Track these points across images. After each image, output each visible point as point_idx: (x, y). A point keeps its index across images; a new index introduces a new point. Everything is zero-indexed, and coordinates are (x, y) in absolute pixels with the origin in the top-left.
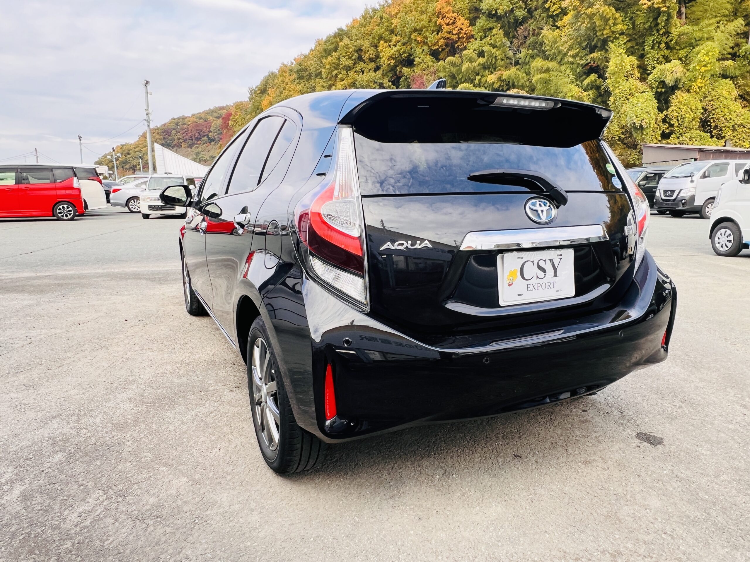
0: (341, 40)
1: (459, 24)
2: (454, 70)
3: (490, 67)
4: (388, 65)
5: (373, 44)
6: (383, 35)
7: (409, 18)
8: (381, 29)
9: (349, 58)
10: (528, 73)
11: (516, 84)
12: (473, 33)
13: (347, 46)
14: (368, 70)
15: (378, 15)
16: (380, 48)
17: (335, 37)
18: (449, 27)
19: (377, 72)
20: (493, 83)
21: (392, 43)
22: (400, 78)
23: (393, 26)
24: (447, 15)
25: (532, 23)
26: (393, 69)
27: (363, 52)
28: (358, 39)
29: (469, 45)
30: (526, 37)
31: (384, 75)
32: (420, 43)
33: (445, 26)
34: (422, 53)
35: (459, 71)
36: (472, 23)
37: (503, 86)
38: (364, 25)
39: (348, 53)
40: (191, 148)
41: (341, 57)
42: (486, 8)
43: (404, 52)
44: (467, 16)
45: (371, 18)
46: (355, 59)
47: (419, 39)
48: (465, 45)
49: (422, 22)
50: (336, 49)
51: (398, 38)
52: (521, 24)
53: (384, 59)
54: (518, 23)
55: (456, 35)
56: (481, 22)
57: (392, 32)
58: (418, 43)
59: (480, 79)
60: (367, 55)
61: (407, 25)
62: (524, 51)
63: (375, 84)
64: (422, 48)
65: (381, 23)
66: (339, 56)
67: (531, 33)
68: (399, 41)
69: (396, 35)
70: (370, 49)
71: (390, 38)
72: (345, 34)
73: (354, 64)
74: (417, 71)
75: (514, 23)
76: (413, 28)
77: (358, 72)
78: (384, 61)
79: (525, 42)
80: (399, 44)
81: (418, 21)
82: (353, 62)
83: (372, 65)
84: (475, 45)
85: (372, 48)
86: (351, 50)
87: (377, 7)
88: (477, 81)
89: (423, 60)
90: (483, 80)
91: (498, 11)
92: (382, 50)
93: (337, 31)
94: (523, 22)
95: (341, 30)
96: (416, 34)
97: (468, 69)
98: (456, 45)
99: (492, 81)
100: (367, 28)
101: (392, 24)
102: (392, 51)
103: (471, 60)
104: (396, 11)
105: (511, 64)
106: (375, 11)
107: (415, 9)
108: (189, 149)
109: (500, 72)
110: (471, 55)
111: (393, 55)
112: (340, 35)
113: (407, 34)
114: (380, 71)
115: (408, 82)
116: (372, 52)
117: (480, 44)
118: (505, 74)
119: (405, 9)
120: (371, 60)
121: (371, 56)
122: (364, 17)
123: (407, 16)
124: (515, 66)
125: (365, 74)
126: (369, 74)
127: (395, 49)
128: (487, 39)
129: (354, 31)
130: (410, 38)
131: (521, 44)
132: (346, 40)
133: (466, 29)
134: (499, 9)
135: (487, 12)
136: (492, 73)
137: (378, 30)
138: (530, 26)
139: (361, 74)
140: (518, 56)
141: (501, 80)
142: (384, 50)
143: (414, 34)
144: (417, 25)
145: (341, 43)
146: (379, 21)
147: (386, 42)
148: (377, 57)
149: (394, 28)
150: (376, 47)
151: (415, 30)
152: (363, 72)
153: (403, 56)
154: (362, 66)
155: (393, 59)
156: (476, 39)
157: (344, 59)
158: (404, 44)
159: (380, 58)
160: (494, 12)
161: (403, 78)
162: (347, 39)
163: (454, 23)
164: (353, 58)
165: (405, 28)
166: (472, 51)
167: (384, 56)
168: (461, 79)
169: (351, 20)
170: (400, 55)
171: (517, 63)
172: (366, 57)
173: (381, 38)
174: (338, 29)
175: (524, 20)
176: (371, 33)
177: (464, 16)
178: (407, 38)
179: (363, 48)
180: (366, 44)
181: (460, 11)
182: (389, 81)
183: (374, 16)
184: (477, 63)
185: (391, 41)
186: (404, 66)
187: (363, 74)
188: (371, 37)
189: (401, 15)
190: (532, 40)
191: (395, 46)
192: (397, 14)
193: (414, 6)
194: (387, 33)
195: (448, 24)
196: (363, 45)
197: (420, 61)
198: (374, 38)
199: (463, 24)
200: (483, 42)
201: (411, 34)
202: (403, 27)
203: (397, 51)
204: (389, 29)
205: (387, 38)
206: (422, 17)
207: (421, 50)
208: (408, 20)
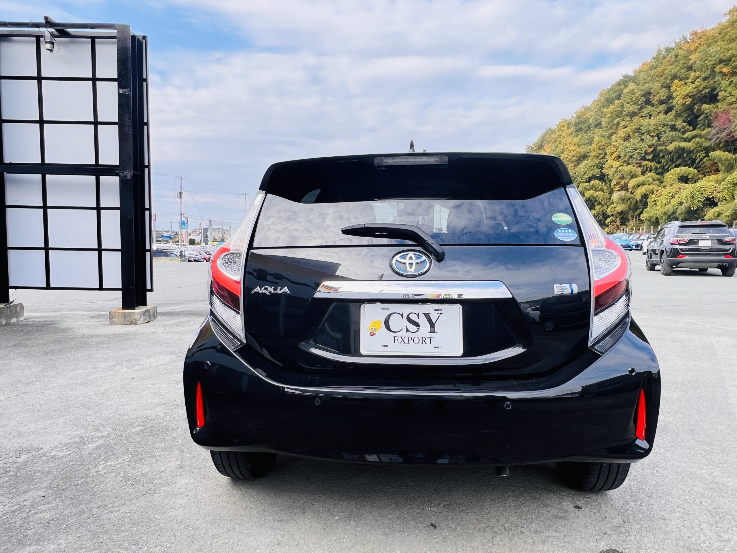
0: (626, 86)
4: (683, 104)
5: (665, 85)
6: (678, 74)
7: (712, 50)
8: (676, 67)
9: (635, 103)
13: (632, 92)
14: (657, 113)
15: (672, 53)
16: (673, 89)
17: (619, 84)
19: (669, 114)
21: (689, 80)
22: (699, 116)
23: (691, 62)
26: (689, 108)
27: (652, 95)
28: (646, 83)
31: (677, 116)
32: (727, 75)
34: (730, 85)
38: (654, 67)
39: (633, 99)
41: (624, 104)
43: (705, 88)
45: (664, 58)
46: (642, 104)
47: (725, 70)
49: (730, 52)
50: (619, 97)
51: (698, 74)
53: (678, 98)
57: (690, 68)
58: (725, 74)
60: (656, 98)
61: (709, 58)
63: (666, 127)
64: (730, 80)
65: (676, 61)
66: (622, 103)
68: (699, 77)
69: (695, 71)
70: (660, 91)
71: (686, 75)
72: (630, 80)
73: (641, 109)
74: (721, 106)
76: (718, 60)
77: (645, 117)
78: (678, 101)
80: (699, 80)
81: (725, 51)
82: (639, 107)
83: (663, 107)
85: (664, 89)
86: (637, 95)
87: (673, 45)
89: (730, 93)
92: (676, 90)
93: (622, 78)
95: (626, 77)
96: (722, 65)
100: (658, 69)
101: (691, 60)
102: (690, 88)
104: (697, 45)
106: (668, 50)
107: (722, 38)
111: (690, 92)
112: (626, 81)
113: (709, 67)
114: (673, 113)
115: (710, 120)
116: (663, 94)
119: (706, 42)
120: (661, 102)
121: (661, 98)
122: (656, 59)
123: (710, 48)
125: (652, 118)
126: (658, 117)
127: (693, 86)
129: (642, 75)
130: (713, 71)
132: (632, 86)
137: (673, 70)
139: (648, 118)
142: (678, 89)
143: (719, 66)
144: (724, 56)
145: (625, 90)
146: (673, 59)
147: (681, 80)
148: (670, 97)
149: (692, 64)
150: (669, 87)
151: (721, 61)
152: (650, 116)
153: (703, 92)
154: (650, 110)
155: (690, 97)
157: (628, 105)
158: (705, 79)
159: (674, 99)
161: (703, 116)
162: (633, 84)
164: (639, 103)
165: (707, 62)
167: (677, 95)
169: (640, 65)
170: (701, 91)
172: (655, 99)
173: (674, 77)
174: (623, 76)
176: (663, 74)
178: (709, 72)
179: (652, 91)
180: (656, 86)
182: (684, 122)
183: (668, 55)
185: (687, 78)
186: (705, 103)
187: (650, 118)
188: (662, 78)
189: (702, 48)
191: (693, 83)
192: (697, 48)
193: (720, 36)
194: (683, 71)
196: (652, 88)
197: (726, 94)
198: (666, 79)
201: (714, 67)
202: (704, 61)
203: (696, 88)
204: (686, 66)
205: (682, 76)
206: (730, 46)
207: (728, 83)
208: (711, 51)
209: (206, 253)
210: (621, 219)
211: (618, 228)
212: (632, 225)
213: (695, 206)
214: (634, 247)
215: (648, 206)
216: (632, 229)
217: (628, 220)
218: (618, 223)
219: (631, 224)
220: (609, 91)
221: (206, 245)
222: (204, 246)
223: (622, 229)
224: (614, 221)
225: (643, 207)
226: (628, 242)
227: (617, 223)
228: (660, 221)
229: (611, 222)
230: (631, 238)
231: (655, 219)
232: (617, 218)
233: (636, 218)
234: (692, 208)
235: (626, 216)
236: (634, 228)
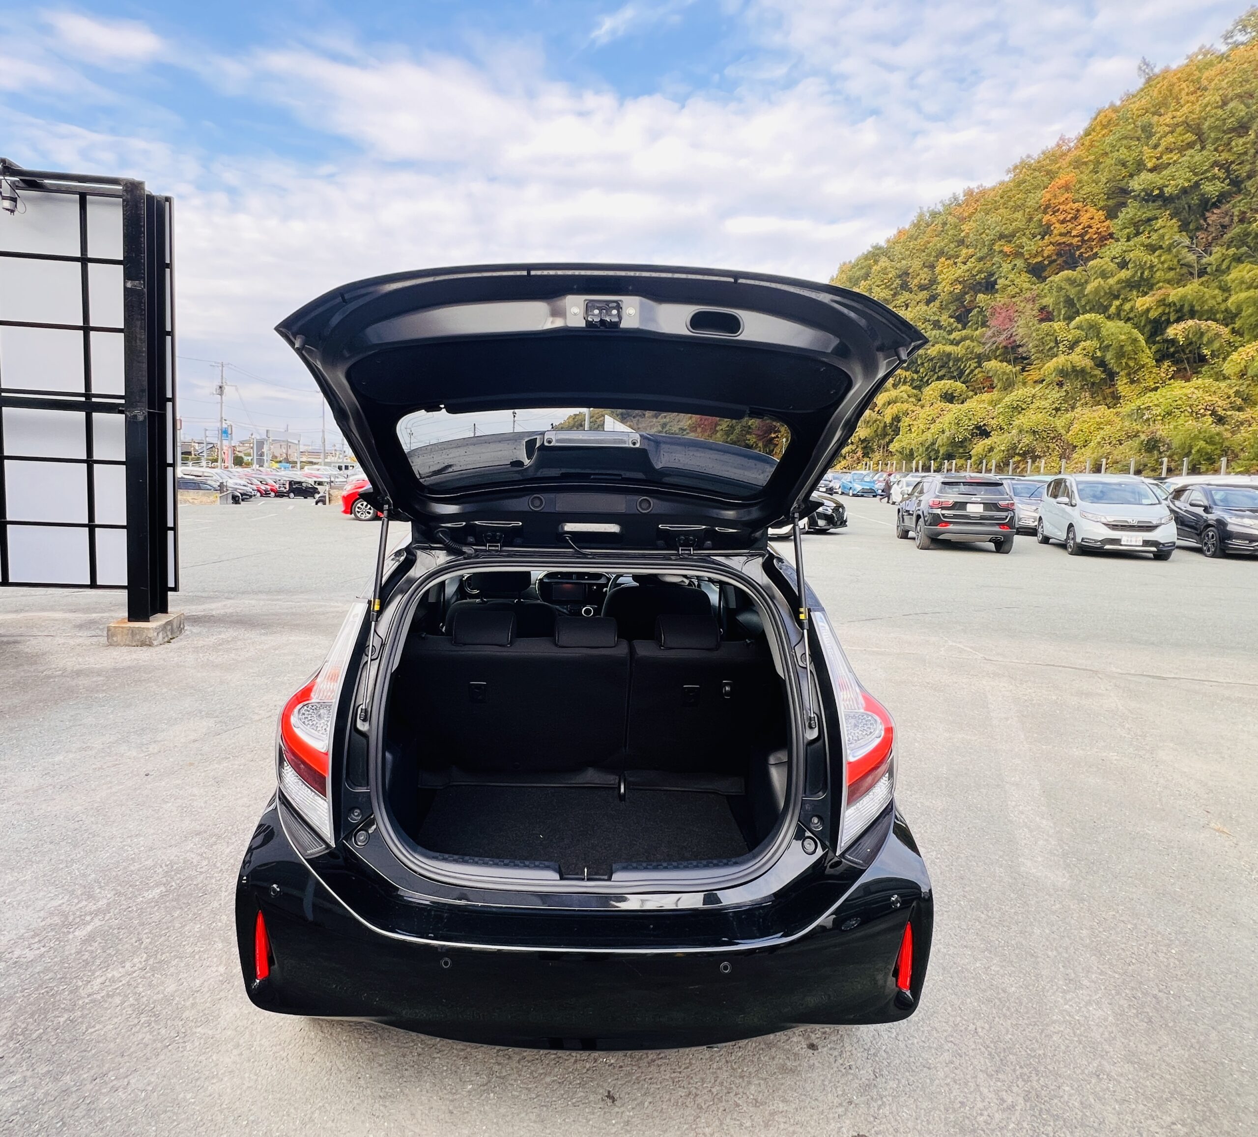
0: (876, 262)
1: (1084, 219)
2: (1072, 292)
3: (1143, 285)
4: (951, 293)
5: (927, 264)
6: (946, 249)
7: (993, 219)
8: (943, 240)
9: (887, 287)
10: (1225, 289)
11: (1197, 308)
12: (1112, 230)
13: (884, 271)
14: (915, 303)
15: (939, 220)
16: (938, 270)
17: (866, 257)
18: (1065, 225)
19: (932, 305)
20: (1148, 310)
21: (960, 260)
22: (970, 311)
23: (962, 234)
24: (1062, 207)
25: (1240, 201)
26: (959, 298)
27: (910, 276)
28: (903, 259)
29: (1103, 250)
30: (1224, 227)
31: (941, 308)
32: (1009, 256)
33: (1057, 225)
34: (1013, 269)
35: (1081, 294)
36: (1112, 214)
37: (1169, 313)
38: (914, 237)
39: (885, 281)
40: (657, 418)
41: (873, 287)
42: (1142, 187)
43: (980, 272)
44: (1102, 204)
45: (928, 225)
46: (896, 288)
47: (1007, 249)
48: (1094, 251)
49: (1014, 224)
50: (866, 277)
51: (971, 251)
52: (1215, 205)
53: (944, 284)
54: (1206, 205)
55: (1077, 236)
56: (1130, 211)
57: (961, 242)
58: (1006, 255)
59: (1121, 305)
60: (916, 281)
61: (987, 231)
62: (1218, 251)
63: (927, 323)
64: (1013, 263)
65: (942, 231)
66: (870, 285)
67: (1236, 219)
68: (973, 256)
69: (967, 247)
70: (921, 272)
71: (956, 252)
72: (882, 253)
73: (894, 295)
74: (1000, 299)
75: (1199, 205)
76: (998, 234)
77: (899, 307)
78: (944, 288)
79: (1222, 236)
80: (973, 260)
81: (1008, 222)
82: (892, 292)
83: (924, 295)
84: (1115, 249)
85: (926, 269)
86: (890, 276)
87: (940, 208)
88: (1113, 310)
89: (1012, 281)
90: (1127, 306)
91: (1166, 190)
92: (942, 271)
93: (870, 249)
94: (1219, 201)
95: (877, 248)
96: (1002, 242)
97: (1097, 291)
98: (1078, 253)
99: (1145, 307)
100: (919, 241)
101: (963, 231)
102: (960, 271)
103: (1104, 275)
104: (972, 210)
105: (1191, 274)
106: (934, 215)
107: (1005, 204)
108: (654, 420)
109: (1163, 291)
110: (1105, 267)
111: (960, 277)
112: (876, 254)
113: (986, 243)
114: (937, 303)
115: (985, 316)
116: (924, 276)
117: (1124, 248)
118: (1175, 294)
119: (984, 207)
120: (922, 288)
121: (922, 281)
122: (917, 225)
123: (988, 217)
124: (1199, 277)
125: (909, 309)
126: (918, 308)
127: (965, 267)
128: (1142, 238)
129: (898, 248)
130: (991, 249)
131: (1214, 239)
132: (884, 262)
133: (1099, 226)
134: (1167, 186)
135: (1143, 194)
136: (1145, 294)
137: (938, 243)
138: (1234, 207)
139: (904, 308)
140: (1204, 261)
141: (1164, 305)
142: (945, 271)
143: (1000, 243)
144: (1006, 229)
145: (875, 268)
146: (940, 229)
147: (949, 259)
148: (933, 282)
149: (964, 237)
150: (932, 267)
151: (1002, 236)
152: (907, 306)
153: (977, 277)
154: (907, 296)
155: (960, 283)
156: (1118, 240)
157: (878, 289)
158: (980, 259)
159: (938, 283)
160: (1156, 192)
161: (976, 311)
162: (886, 259)
163: (1075, 218)
164: (893, 286)
165: (984, 235)
166: (1107, 259)
167: (943, 279)
168: (1084, 306)
169: (895, 232)
170: (974, 276)
171: (1202, 273)
172: (914, 283)
173: (941, 253)
174: (873, 247)
175: (1223, 197)
176: (926, 248)
177: (1095, 205)
178: (985, 250)
179: (911, 271)
180: (916, 264)
181: (1088, 198)
182: (951, 317)
183: (932, 222)
184: (1116, 279)
185: (957, 257)
186: (980, 291)
187: (906, 309)
188: (924, 254)
189: (978, 216)
190: (1237, 230)
191: (965, 263)
192: (970, 217)
193: (1003, 200)
194: (952, 245)
195: (1063, 222)
196: (910, 267)
197: (1007, 282)
198: (929, 255)
199: (1092, 219)
200: (1131, 243)
201: (993, 244)
202: (981, 234)
203: (968, 270)
204: (956, 238)
205: (951, 253)
206: (1015, 215)
207: (1010, 268)
208: (989, 222)
209: (261, 482)
210: (864, 448)
211: (859, 461)
212: (878, 458)
213: (960, 437)
214: (880, 492)
215: (901, 433)
216: (878, 464)
217: (873, 451)
218: (860, 453)
219: (877, 456)
220: (853, 267)
221: (261, 468)
222: (257, 470)
223: (864, 463)
224: (854, 452)
225: (892, 433)
226: (872, 484)
227: (858, 455)
228: (915, 454)
229: (849, 453)
230: (876, 478)
231: (908, 451)
232: (857, 446)
233: (884, 448)
234: (957, 439)
235: (870, 444)
236: (880, 462)
